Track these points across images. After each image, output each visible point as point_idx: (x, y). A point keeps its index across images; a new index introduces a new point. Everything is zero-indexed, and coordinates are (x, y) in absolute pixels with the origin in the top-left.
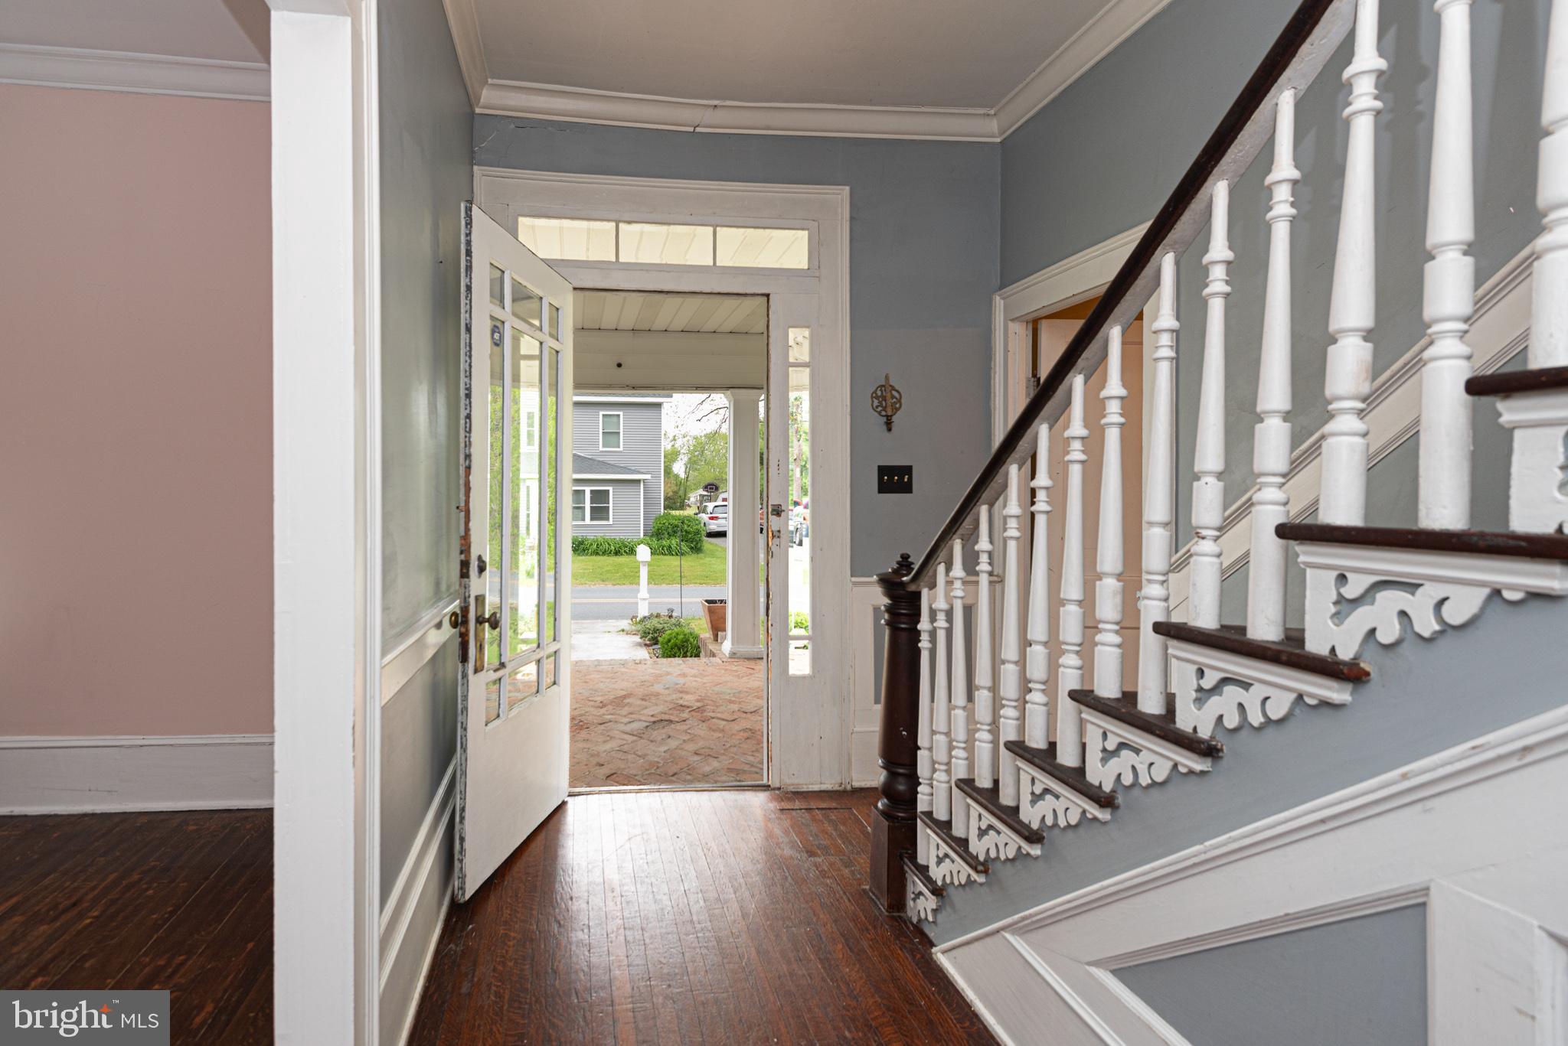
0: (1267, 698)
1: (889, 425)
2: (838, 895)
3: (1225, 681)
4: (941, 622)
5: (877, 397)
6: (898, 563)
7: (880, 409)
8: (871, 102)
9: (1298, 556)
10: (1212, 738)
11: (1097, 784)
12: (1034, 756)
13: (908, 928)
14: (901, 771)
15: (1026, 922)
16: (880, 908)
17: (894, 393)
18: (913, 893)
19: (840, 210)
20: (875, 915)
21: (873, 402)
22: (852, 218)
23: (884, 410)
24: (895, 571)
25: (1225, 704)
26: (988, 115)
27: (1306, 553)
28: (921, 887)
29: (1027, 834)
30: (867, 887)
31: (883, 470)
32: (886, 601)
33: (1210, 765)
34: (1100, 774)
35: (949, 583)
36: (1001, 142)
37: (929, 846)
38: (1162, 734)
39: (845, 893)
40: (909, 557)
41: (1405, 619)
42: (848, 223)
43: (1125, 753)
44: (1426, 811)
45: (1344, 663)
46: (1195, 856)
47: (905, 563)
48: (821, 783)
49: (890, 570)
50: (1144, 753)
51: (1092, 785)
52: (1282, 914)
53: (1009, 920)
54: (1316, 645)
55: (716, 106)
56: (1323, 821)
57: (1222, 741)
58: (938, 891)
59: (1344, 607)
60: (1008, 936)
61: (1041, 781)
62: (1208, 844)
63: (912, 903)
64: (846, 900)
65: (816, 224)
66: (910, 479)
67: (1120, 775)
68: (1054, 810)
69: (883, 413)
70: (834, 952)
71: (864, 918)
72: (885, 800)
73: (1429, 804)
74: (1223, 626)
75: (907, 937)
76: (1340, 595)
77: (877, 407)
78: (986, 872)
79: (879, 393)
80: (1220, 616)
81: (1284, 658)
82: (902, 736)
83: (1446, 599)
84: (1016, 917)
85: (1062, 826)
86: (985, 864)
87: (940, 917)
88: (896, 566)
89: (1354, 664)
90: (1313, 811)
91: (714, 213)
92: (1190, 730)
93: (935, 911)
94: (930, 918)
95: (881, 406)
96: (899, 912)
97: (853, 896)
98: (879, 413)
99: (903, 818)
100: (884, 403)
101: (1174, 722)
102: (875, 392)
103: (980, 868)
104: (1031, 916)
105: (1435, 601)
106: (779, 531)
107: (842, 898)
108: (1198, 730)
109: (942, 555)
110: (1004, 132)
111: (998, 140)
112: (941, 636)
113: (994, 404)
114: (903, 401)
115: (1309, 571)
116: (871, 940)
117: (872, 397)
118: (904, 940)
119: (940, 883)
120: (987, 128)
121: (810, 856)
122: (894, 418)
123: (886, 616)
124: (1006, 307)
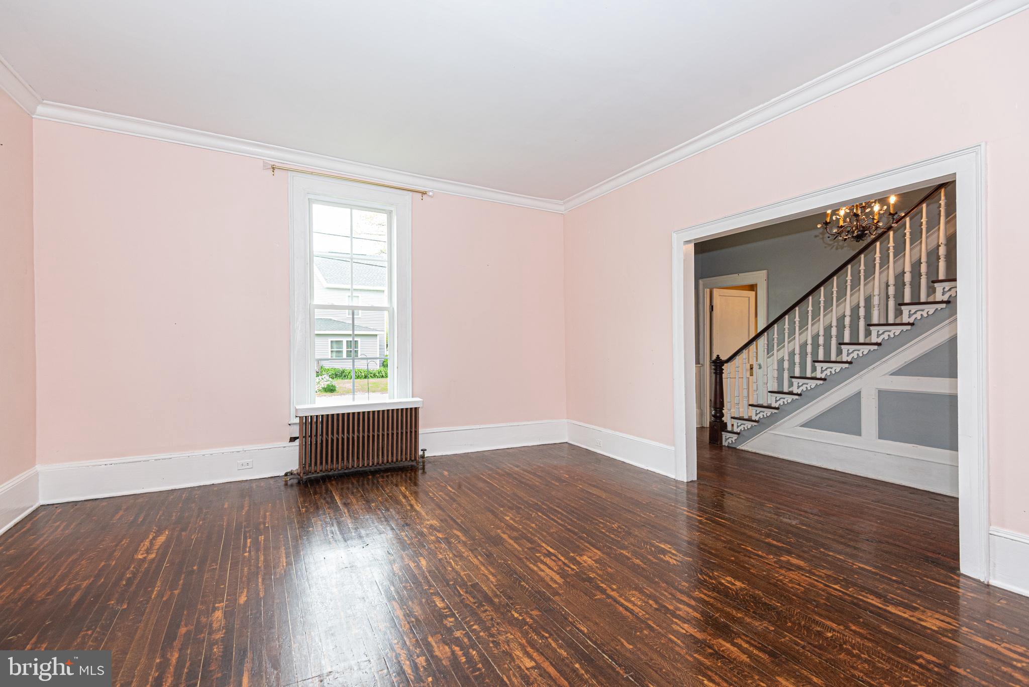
0: (836, 369)
3: (827, 368)
14: (719, 410)
15: (775, 426)
18: (725, 439)
28: (730, 435)
47: (718, 357)
53: (769, 429)
58: (738, 434)
60: (769, 432)
61: (779, 396)
63: (725, 442)
68: (783, 401)
84: (772, 427)
86: (758, 420)
93: (735, 440)
104: (777, 424)
115: (843, 349)
123: (714, 371)
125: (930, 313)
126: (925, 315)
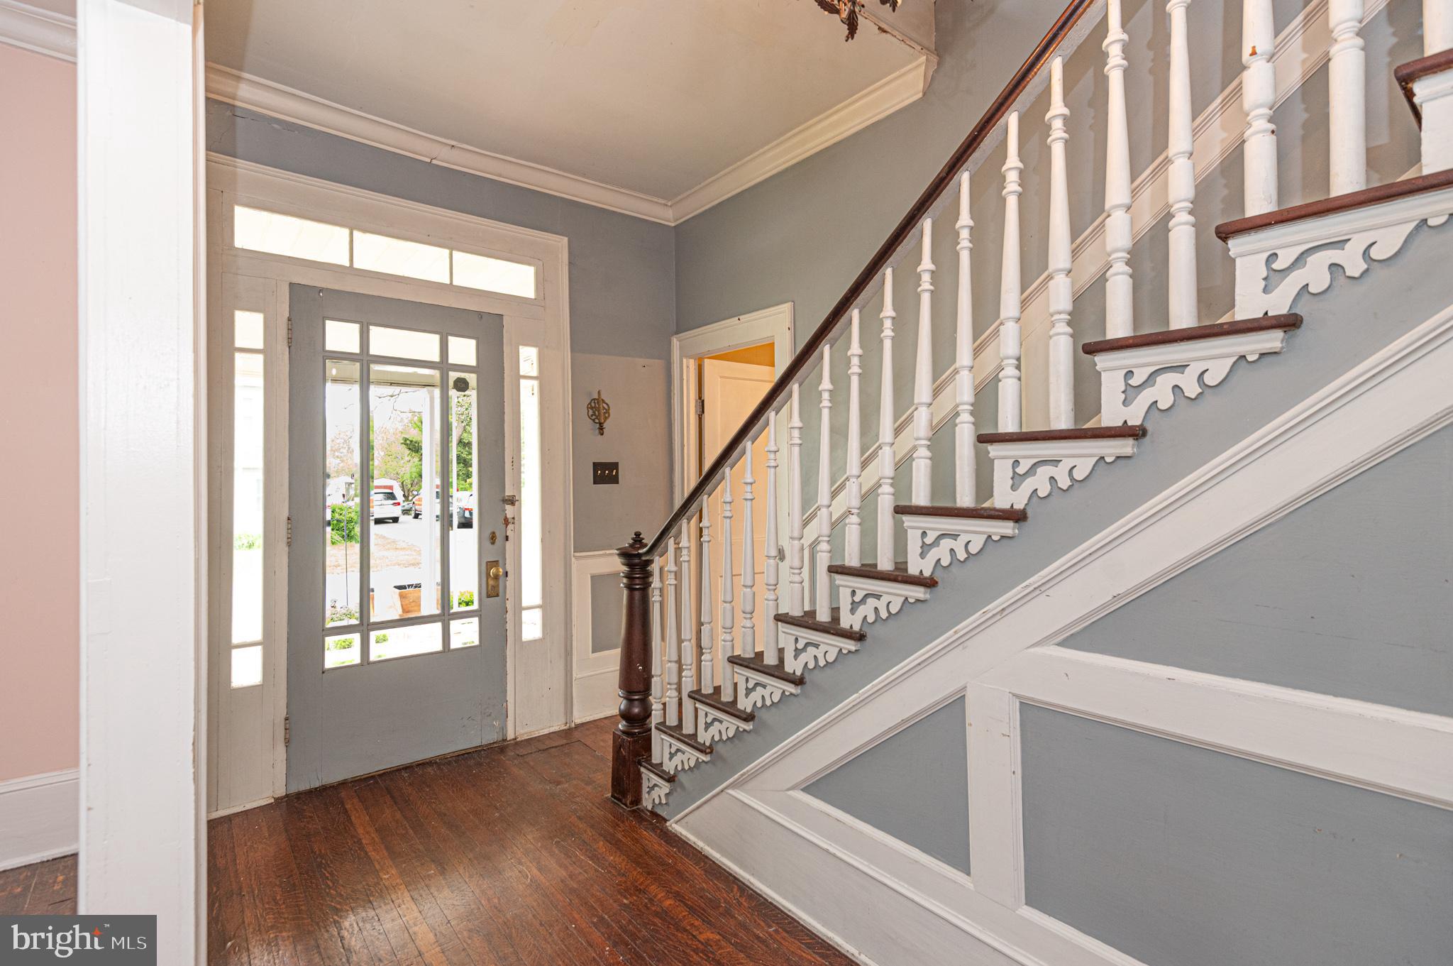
0: (890, 602)
1: (601, 429)
2: (588, 807)
3: (867, 596)
4: (671, 580)
5: (592, 408)
6: (633, 539)
7: (594, 417)
8: (584, 175)
9: (903, 522)
10: (861, 630)
11: (792, 672)
12: (749, 663)
13: (647, 814)
14: (636, 697)
15: (744, 777)
16: (622, 808)
17: (605, 405)
18: (648, 787)
19: (560, 256)
20: (620, 813)
21: (588, 411)
22: (570, 263)
23: (597, 418)
24: (631, 546)
25: (867, 610)
26: (666, 205)
27: (908, 521)
28: (655, 779)
29: (745, 716)
30: (610, 795)
31: (596, 466)
32: (625, 569)
33: (859, 645)
34: (793, 666)
35: (678, 550)
36: (675, 227)
37: (661, 746)
38: (835, 632)
39: (593, 804)
40: (640, 534)
41: (953, 552)
42: (567, 267)
43: (810, 649)
44: (964, 648)
45: (926, 578)
46: (854, 701)
47: (638, 539)
48: (550, 727)
49: (627, 545)
50: (822, 646)
51: (789, 673)
52: (900, 720)
53: (731, 780)
54: (913, 570)
55: (453, 146)
56: (919, 664)
57: (866, 629)
58: (671, 779)
59: (925, 547)
60: (730, 791)
61: (752, 678)
62: (860, 692)
63: (647, 796)
64: (596, 809)
65: (541, 263)
66: (617, 473)
67: (807, 663)
68: (763, 696)
69: (597, 421)
70: (598, 848)
71: (612, 818)
72: (624, 722)
73: (965, 644)
74: (863, 565)
75: (647, 820)
76: (923, 542)
77: (592, 416)
78: (711, 752)
79: (593, 405)
80: (861, 559)
81: (900, 579)
82: (639, 670)
83: (970, 541)
84: (736, 776)
85: (768, 705)
86: (711, 747)
87: (671, 798)
88: (631, 541)
89: (931, 578)
90: (917, 659)
91: (451, 238)
92: (848, 627)
93: (667, 795)
94: (664, 801)
95: (595, 415)
96: (637, 805)
97: (600, 804)
98: (594, 420)
99: (639, 733)
100: (597, 412)
101: (839, 624)
102: (590, 404)
103: (708, 750)
104: (748, 771)
105: (965, 543)
106: (514, 518)
107: (592, 808)
108: (853, 627)
109: (673, 531)
110: (677, 220)
111: (673, 225)
112: (671, 590)
113: (674, 417)
114: (610, 411)
115: (909, 530)
116: (623, 831)
117: (588, 408)
118: (646, 823)
119: (672, 772)
120: (667, 215)
121: (557, 785)
122: (605, 425)
123: (625, 580)
124: (681, 348)
125: (1210, 380)
126: (1192, 390)
